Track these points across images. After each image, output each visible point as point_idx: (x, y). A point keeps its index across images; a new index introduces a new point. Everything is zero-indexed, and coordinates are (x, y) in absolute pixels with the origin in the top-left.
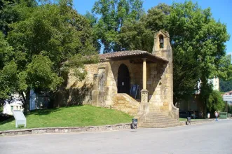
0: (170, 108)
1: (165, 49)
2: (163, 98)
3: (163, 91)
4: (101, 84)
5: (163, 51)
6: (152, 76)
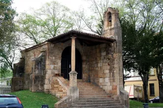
0: (118, 93)
1: (113, 26)
2: (112, 81)
3: (112, 74)
4: (39, 68)
5: (111, 29)
6: (102, 57)
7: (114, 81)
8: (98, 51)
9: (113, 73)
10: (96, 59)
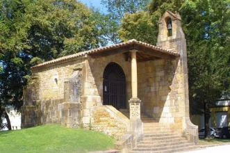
0: (184, 127)
1: (174, 37)
2: (174, 110)
3: (174, 101)
4: (75, 92)
5: (171, 41)
6: (158, 79)
7: (177, 111)
8: (150, 69)
9: (176, 100)
10: (148, 81)
